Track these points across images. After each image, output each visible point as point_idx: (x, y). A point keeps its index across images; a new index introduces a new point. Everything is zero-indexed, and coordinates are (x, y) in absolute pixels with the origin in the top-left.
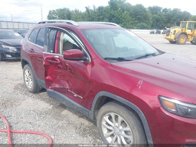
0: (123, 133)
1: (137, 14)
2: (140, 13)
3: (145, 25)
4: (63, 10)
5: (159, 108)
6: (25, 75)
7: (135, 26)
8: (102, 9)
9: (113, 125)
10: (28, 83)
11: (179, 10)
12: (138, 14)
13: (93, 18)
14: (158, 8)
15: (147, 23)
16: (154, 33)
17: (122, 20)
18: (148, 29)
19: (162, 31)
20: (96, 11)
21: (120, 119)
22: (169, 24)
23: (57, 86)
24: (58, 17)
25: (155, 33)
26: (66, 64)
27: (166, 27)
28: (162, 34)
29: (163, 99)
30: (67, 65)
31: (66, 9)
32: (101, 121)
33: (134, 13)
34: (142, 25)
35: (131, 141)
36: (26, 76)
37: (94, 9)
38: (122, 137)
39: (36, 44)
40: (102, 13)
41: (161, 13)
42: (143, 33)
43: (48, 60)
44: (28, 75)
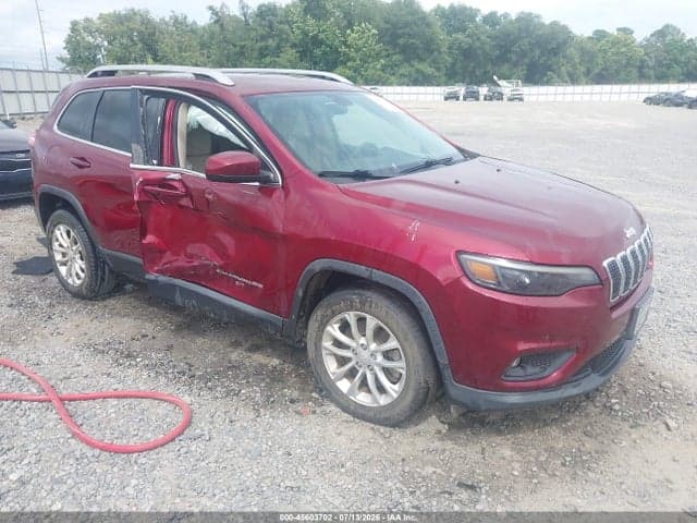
0: (380, 358)
1: (400, 32)
2: (408, 30)
3: (429, 70)
4: (125, 16)
5: (458, 281)
6: (56, 244)
7: (394, 74)
8: (273, 15)
9: (353, 344)
10: (69, 271)
11: (538, 17)
12: (404, 34)
13: (244, 46)
14: (468, 12)
15: (434, 61)
16: (458, 99)
17: (345, 54)
18: (438, 85)
19: (484, 90)
20: (251, 20)
21: (371, 323)
22: (505, 68)
23: (181, 262)
24: (106, 43)
25: (461, 98)
26: (207, 196)
27: (495, 78)
28: (485, 99)
29: (466, 260)
30: (210, 197)
31: (135, 14)
32: (319, 339)
33: (387, 30)
34: (418, 71)
35: (401, 375)
36: (61, 246)
37: (245, 16)
38: (377, 369)
39: (92, 141)
40: (271, 27)
41: (477, 27)
42: (421, 97)
43: (150, 188)
44: (65, 245)
